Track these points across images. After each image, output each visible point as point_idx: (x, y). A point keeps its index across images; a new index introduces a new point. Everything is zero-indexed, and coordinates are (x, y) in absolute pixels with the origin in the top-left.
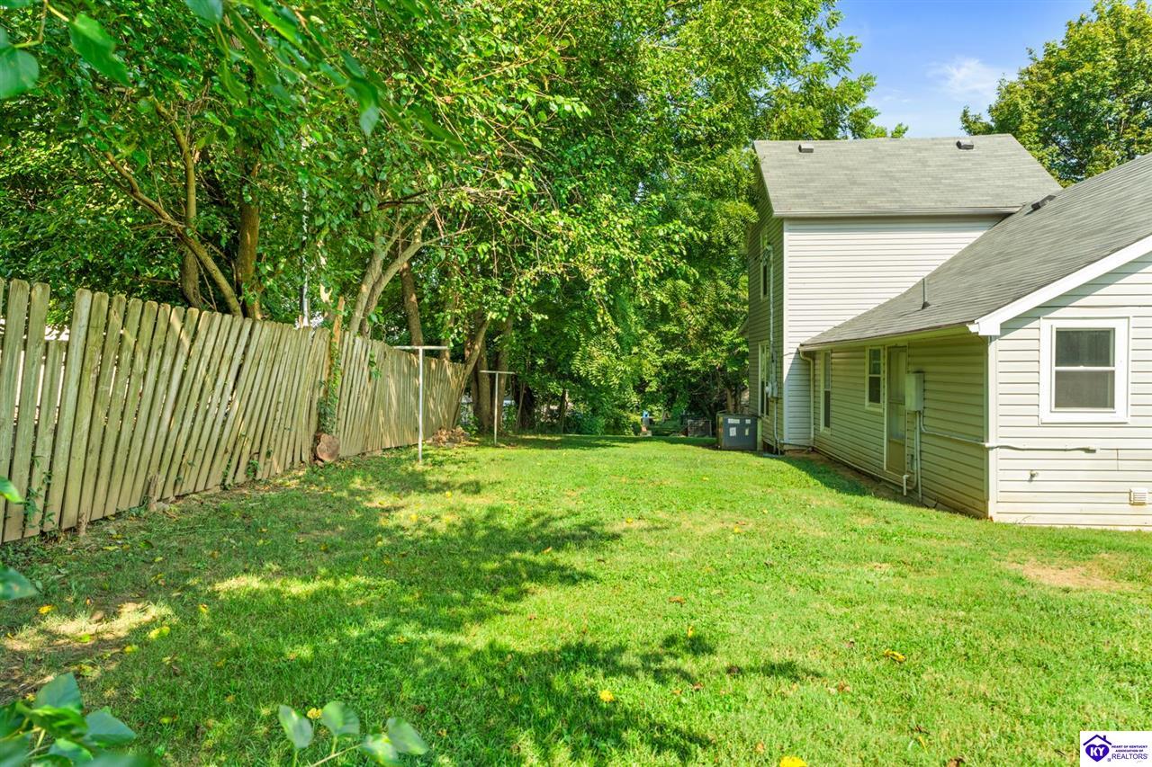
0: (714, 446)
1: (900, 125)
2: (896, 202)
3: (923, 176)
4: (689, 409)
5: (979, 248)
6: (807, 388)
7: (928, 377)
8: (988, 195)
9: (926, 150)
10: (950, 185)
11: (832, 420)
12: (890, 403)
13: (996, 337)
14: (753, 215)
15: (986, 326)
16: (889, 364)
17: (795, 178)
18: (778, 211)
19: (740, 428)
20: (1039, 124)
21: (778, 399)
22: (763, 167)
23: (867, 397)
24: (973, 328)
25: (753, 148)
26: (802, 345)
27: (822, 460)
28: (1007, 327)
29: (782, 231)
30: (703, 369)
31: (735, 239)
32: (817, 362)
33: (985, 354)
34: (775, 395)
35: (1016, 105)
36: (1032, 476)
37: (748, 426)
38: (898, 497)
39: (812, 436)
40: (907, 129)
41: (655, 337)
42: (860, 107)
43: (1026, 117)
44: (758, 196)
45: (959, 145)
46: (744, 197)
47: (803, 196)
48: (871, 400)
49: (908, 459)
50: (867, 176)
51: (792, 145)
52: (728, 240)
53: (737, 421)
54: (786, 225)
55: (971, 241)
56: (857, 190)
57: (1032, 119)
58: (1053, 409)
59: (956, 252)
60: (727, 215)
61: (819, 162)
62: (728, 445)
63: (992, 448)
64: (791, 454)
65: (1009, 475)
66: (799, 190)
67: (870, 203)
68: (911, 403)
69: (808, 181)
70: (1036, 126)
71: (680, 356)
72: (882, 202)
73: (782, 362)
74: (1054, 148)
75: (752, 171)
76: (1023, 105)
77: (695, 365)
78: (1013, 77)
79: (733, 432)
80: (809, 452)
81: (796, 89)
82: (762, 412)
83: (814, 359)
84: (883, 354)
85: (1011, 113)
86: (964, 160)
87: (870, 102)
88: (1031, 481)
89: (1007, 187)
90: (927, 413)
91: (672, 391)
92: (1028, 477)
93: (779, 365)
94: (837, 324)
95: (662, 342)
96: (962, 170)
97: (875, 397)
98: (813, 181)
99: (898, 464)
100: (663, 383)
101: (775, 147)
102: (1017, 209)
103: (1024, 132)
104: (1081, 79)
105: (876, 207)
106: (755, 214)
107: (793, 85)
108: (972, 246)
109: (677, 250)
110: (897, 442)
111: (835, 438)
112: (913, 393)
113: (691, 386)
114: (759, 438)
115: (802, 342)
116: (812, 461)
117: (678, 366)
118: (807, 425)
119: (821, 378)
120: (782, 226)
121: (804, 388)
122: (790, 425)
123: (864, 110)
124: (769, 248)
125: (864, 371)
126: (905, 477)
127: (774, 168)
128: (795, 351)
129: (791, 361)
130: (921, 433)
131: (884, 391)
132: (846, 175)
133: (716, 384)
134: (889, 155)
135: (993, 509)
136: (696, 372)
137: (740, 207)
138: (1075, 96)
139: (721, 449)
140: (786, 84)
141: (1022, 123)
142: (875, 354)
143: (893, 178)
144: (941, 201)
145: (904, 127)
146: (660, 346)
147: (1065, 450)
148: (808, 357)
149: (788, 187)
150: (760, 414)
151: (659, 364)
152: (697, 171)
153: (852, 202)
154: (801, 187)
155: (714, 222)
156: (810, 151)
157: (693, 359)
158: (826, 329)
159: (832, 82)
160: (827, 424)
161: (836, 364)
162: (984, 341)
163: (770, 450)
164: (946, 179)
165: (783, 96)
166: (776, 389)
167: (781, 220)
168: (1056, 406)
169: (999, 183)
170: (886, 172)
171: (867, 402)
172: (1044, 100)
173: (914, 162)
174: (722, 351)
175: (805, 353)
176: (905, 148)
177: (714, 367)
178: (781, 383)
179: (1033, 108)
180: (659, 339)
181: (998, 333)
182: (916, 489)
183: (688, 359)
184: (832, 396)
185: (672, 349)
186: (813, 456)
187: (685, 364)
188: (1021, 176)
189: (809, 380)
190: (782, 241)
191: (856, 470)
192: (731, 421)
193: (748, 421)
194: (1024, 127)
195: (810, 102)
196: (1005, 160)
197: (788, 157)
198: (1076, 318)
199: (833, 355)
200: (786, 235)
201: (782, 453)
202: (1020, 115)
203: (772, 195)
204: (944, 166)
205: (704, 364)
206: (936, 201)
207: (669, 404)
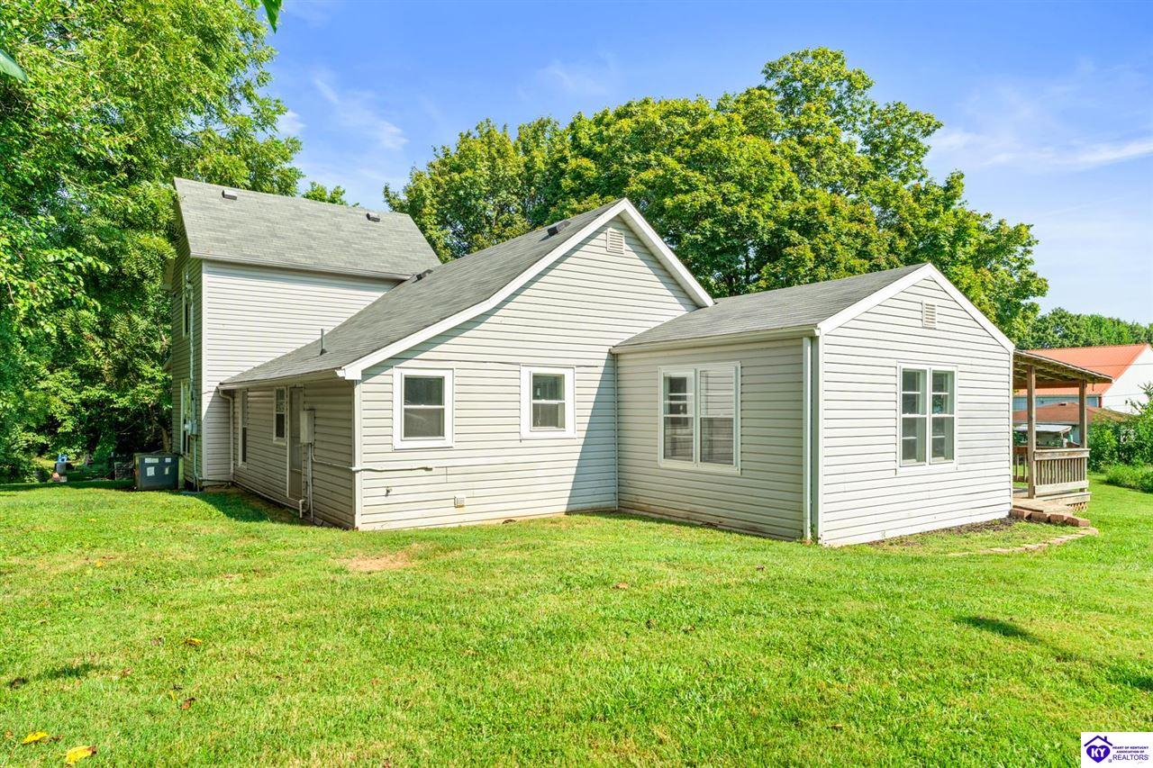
0: (129, 488)
1: (338, 187)
2: (311, 258)
3: (337, 239)
4: (116, 451)
5: (377, 306)
6: (227, 425)
7: (318, 414)
8: (388, 262)
9: (341, 216)
10: (359, 250)
11: (248, 455)
12: (291, 437)
13: (360, 381)
14: (170, 252)
15: (351, 372)
16: (291, 403)
17: (217, 223)
18: (195, 252)
19: (159, 468)
20: (438, 209)
21: (198, 436)
22: (182, 206)
23: (275, 433)
24: (340, 373)
25: (173, 184)
26: (221, 384)
27: (237, 493)
28: (368, 373)
29: (201, 272)
30: (133, 408)
31: (150, 273)
32: (236, 400)
33: (352, 395)
34: (194, 433)
35: (421, 191)
36: (388, 491)
37: (168, 464)
38: (295, 520)
39: (232, 471)
40: (344, 192)
41: (71, 371)
42: (286, 166)
43: (428, 202)
44: (176, 234)
45: (368, 216)
46: (162, 232)
47: (224, 241)
48: (277, 435)
49: (303, 486)
50: (287, 232)
51: (215, 189)
52: (142, 273)
53: (156, 461)
54: (204, 267)
55: (375, 299)
56: (276, 242)
57: (432, 205)
58: (403, 438)
59: (362, 308)
60: (142, 248)
61: (242, 211)
62: (144, 486)
63: (358, 471)
64: (210, 490)
65: (370, 492)
66: (220, 235)
67: (288, 256)
68: (305, 437)
69: (229, 227)
70: (435, 211)
71: (103, 392)
72: (299, 256)
73: (200, 400)
74: (449, 230)
75: (171, 207)
76: (426, 192)
77: (123, 402)
78: (422, 167)
79: (151, 472)
80: (228, 487)
81: (224, 136)
82: (184, 450)
83: (234, 398)
84: (287, 393)
85: (418, 196)
86: (371, 230)
87: (297, 163)
88: (387, 495)
89: (403, 258)
90: (317, 445)
91: (93, 430)
92: (385, 493)
93: (198, 403)
94: (257, 365)
95: (81, 377)
96: (369, 239)
97: (280, 433)
98: (235, 227)
99: (297, 491)
100: (81, 423)
101: (197, 188)
102: (409, 277)
103: (426, 214)
104: (465, 180)
105: (293, 261)
106: (173, 250)
107: (221, 131)
108: (374, 304)
109: (72, 279)
110: (296, 472)
111: (252, 472)
112: (306, 428)
113: (117, 426)
114: (181, 477)
115: (222, 380)
116: (230, 494)
117: (101, 403)
118: (226, 461)
119: (239, 416)
120: (201, 266)
121: (224, 425)
122: (209, 462)
123: (290, 170)
124: (189, 286)
125: (272, 409)
126: (301, 501)
127: (195, 208)
128: (214, 389)
129: (210, 399)
130: (313, 462)
131: (287, 426)
132: (267, 226)
133: (150, 423)
134: (309, 215)
135: (359, 521)
136: (124, 410)
137: (158, 242)
138: (461, 192)
139: (136, 490)
140: (214, 127)
141: (425, 207)
142: (280, 394)
143: (310, 236)
144: (350, 263)
145: (342, 190)
146: (78, 381)
147: (411, 470)
148: (227, 396)
149: (208, 230)
150: (182, 453)
151: (75, 401)
152: (100, 198)
153: (270, 253)
154: (222, 232)
155: (126, 253)
156: (234, 198)
157: (119, 396)
158: (245, 369)
159: (260, 137)
160: (244, 460)
161: (253, 402)
162: (351, 384)
163: (190, 488)
164: (356, 244)
165: (209, 139)
166: (195, 426)
167: (200, 261)
168: (405, 436)
169: (396, 253)
170: (305, 230)
171: (275, 438)
172: (441, 191)
173: (330, 225)
174: (156, 388)
175: (226, 392)
176: (323, 211)
177: (147, 405)
178: (200, 420)
179: (434, 196)
180: (76, 374)
181: (359, 378)
182: (309, 511)
183: (114, 396)
184: (248, 433)
185: (93, 385)
186: (232, 490)
187: (111, 401)
188: (413, 251)
189: (229, 418)
190: (201, 282)
191: (267, 500)
192: (148, 460)
193: (168, 460)
194: (426, 211)
195: (237, 151)
196: (403, 235)
197: (211, 200)
198: (419, 368)
199: (249, 394)
200: (205, 277)
201: (201, 489)
202: (424, 200)
203: (190, 235)
204: (355, 232)
205: (134, 401)
206: (346, 263)
207: (90, 446)
